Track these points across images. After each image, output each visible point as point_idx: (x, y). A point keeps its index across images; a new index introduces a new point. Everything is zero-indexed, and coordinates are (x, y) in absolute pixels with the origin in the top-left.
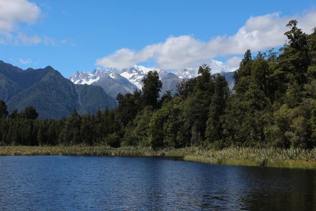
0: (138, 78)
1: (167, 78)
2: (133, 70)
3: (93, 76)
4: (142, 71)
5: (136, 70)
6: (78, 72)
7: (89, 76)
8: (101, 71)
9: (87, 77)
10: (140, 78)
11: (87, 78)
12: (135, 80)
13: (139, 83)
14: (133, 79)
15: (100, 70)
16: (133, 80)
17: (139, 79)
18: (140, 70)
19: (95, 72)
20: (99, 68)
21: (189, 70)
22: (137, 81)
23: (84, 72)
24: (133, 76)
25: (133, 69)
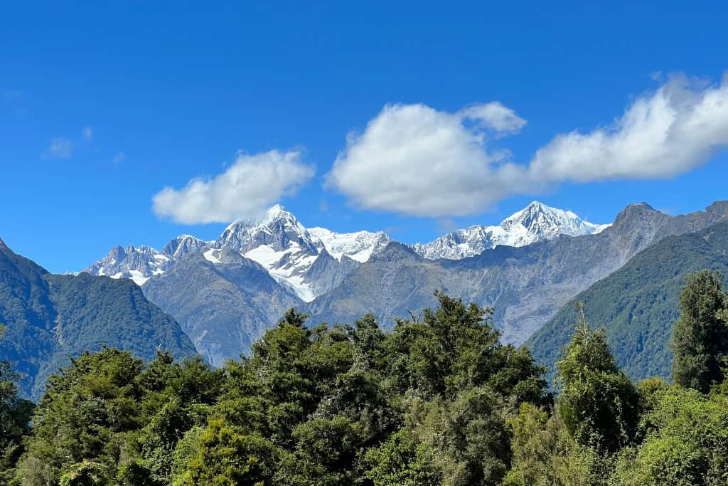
0: (300, 265)
1: (383, 260)
2: (291, 242)
3: (167, 259)
4: (321, 244)
5: (301, 241)
6: (120, 250)
7: (153, 260)
8: (194, 246)
9: (148, 264)
10: (306, 264)
11: (145, 266)
12: (292, 269)
13: (302, 279)
14: (284, 266)
15: (191, 243)
16: (284, 269)
17: (304, 267)
18: (314, 240)
19: (175, 249)
20: (187, 236)
21: (469, 239)
22: (295, 273)
23: (139, 250)
24: (285, 256)
25: (292, 235)
